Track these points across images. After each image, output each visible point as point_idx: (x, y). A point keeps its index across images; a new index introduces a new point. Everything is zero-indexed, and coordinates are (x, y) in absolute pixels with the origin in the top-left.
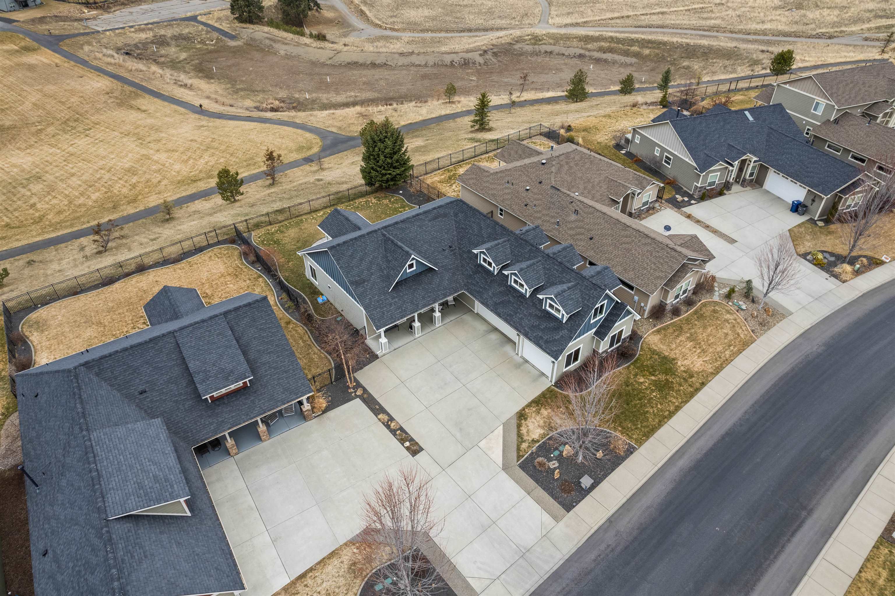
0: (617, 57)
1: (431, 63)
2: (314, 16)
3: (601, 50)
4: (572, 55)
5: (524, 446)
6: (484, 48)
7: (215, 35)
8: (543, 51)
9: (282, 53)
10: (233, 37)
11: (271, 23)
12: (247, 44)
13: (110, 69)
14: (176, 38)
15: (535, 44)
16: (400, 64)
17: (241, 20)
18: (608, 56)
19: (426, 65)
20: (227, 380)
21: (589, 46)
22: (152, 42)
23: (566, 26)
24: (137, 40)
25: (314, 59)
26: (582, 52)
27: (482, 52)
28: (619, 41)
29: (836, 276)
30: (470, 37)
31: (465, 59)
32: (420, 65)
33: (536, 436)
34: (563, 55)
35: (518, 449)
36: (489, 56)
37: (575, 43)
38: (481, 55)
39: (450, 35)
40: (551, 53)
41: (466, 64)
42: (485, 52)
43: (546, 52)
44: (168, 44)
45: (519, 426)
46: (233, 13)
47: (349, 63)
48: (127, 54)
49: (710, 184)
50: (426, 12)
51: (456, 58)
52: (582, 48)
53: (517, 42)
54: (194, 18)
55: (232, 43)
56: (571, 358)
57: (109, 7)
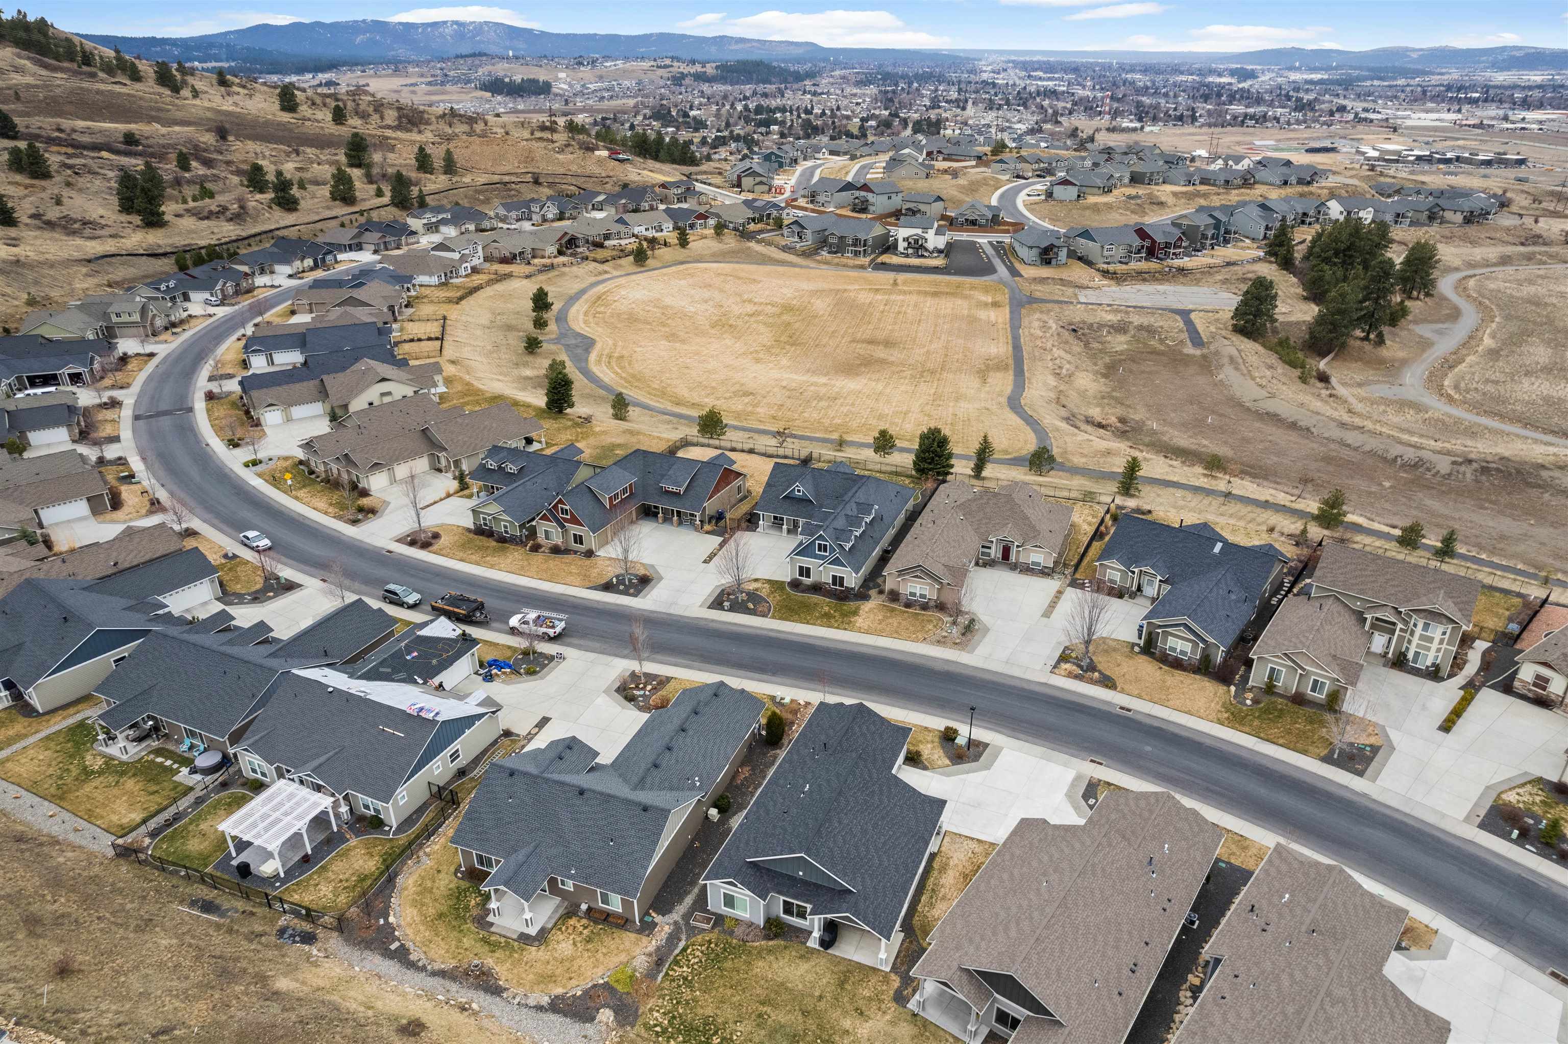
1: (1367, 448)
5: (737, 586)
7: (1185, 336)
9: (1220, 377)
10: (1198, 343)
12: (1203, 357)
13: (1024, 340)
14: (1140, 328)
19: (1356, 449)
20: (674, 483)
22: (1112, 326)
24: (1098, 320)
25: (1238, 395)
27: (1460, 460)
29: (1055, 668)
31: (1421, 460)
32: (1349, 446)
35: (730, 587)
36: (1468, 472)
38: (1454, 463)
41: (1415, 466)
42: (1470, 461)
44: (1125, 333)
46: (1232, 319)
47: (1266, 413)
48: (1074, 330)
49: (1111, 581)
51: (1412, 455)
54: (1185, 314)
55: (1189, 350)
56: (805, 572)
57: (1125, 280)
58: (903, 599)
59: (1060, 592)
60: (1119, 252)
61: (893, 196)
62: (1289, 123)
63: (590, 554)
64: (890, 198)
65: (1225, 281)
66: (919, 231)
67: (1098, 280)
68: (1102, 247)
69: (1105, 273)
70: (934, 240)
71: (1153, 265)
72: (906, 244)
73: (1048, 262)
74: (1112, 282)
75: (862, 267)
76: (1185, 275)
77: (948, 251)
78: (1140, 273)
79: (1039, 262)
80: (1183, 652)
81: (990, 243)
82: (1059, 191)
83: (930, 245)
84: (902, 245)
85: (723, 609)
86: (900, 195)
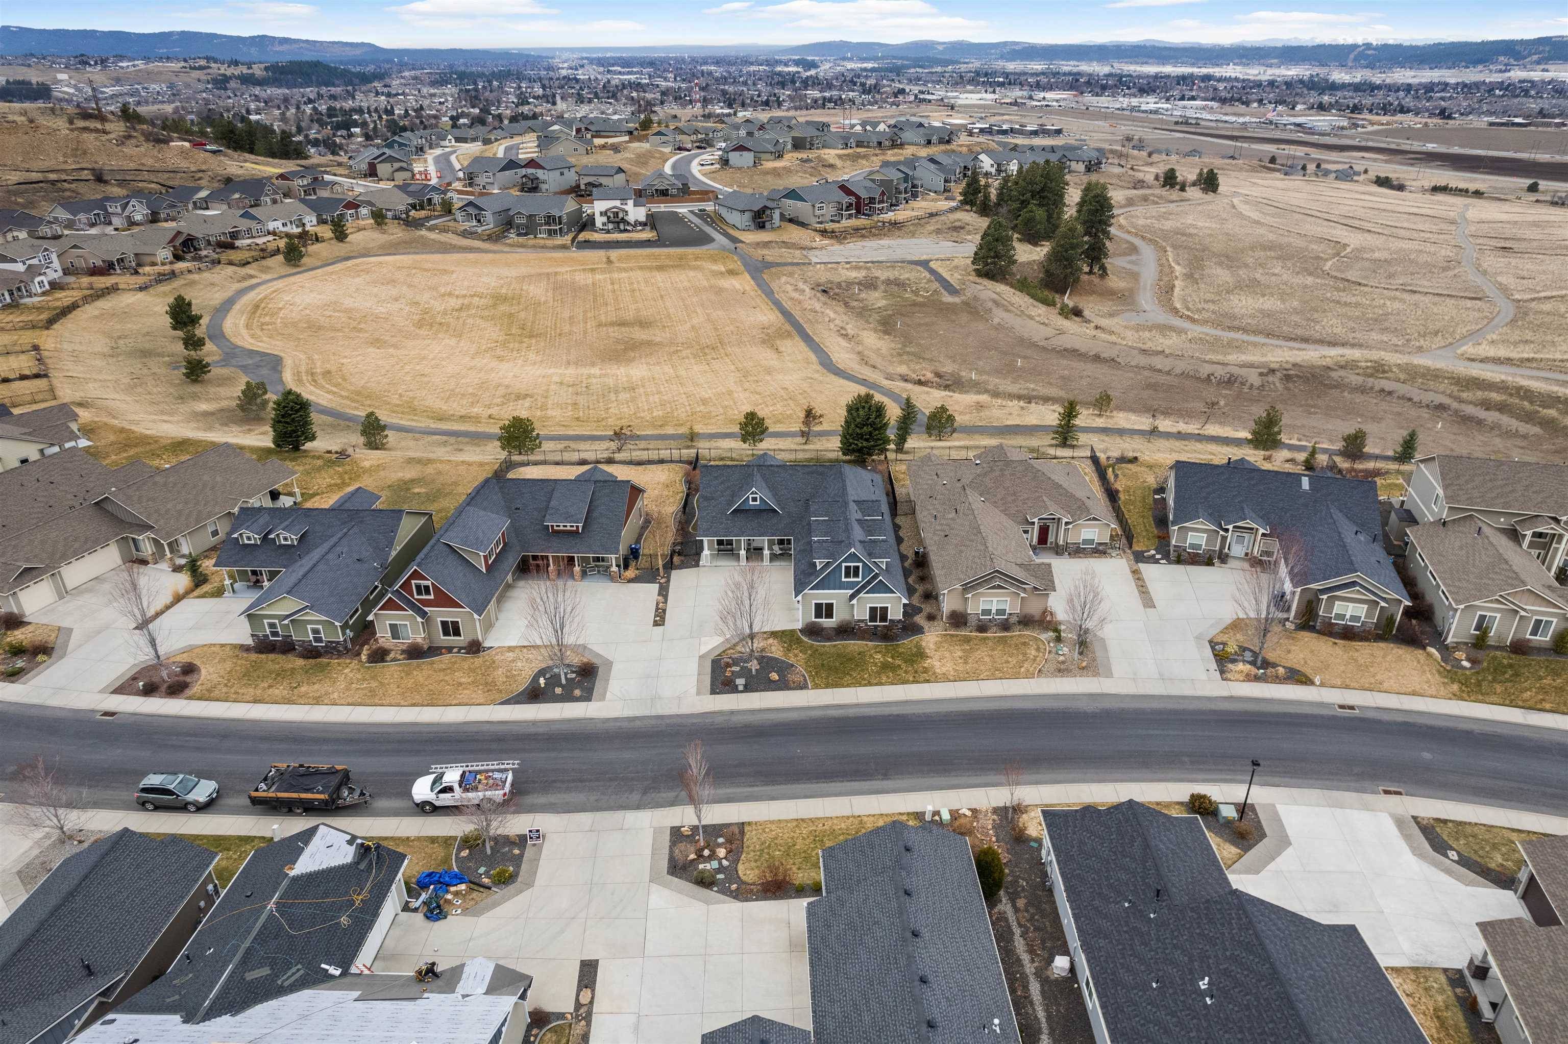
0: (1506, 420)
1: (1178, 371)
2: (1090, 282)
3: (1487, 405)
4: (1424, 402)
5: (730, 652)
6: (1272, 366)
7: (936, 285)
8: (1377, 388)
9: (996, 321)
10: (952, 291)
11: (1022, 286)
12: (966, 303)
13: (788, 305)
14: (888, 282)
15: (1371, 376)
16: (1132, 364)
17: (979, 273)
18: (1491, 416)
19: (1168, 373)
21: (1464, 395)
22: (860, 283)
24: (844, 278)
25: (1026, 335)
26: (1447, 401)
27: (1265, 371)
28: (1527, 394)
29: (1222, 672)
31: (1232, 375)
32: (1160, 371)
34: (1410, 399)
35: (723, 652)
36: (1275, 379)
37: (1444, 386)
38: (1261, 374)
39: (1252, 338)
40: (1390, 393)
41: (1230, 381)
42: (1273, 371)
43: (1383, 390)
44: (875, 288)
46: (973, 263)
47: (1065, 350)
48: (824, 291)
50: (1270, 303)
51: (1220, 371)
52: (1450, 396)
53: (1342, 367)
54: (925, 264)
55: (948, 298)
57: (845, 238)
58: (973, 621)
59: (1135, 572)
60: (829, 210)
61: (566, 171)
62: (863, 104)
63: (475, 648)
64: (562, 174)
65: (938, 231)
66: (617, 203)
67: (819, 241)
68: (814, 206)
69: (824, 233)
70: (636, 213)
71: (862, 221)
72: (605, 219)
73: (761, 226)
74: (832, 241)
75: (564, 247)
76: (899, 229)
77: (652, 221)
78: (857, 229)
79: (753, 227)
80: (1354, 618)
81: (692, 212)
82: (734, 157)
83: (631, 218)
84: (599, 221)
85: (735, 690)
86: (573, 170)
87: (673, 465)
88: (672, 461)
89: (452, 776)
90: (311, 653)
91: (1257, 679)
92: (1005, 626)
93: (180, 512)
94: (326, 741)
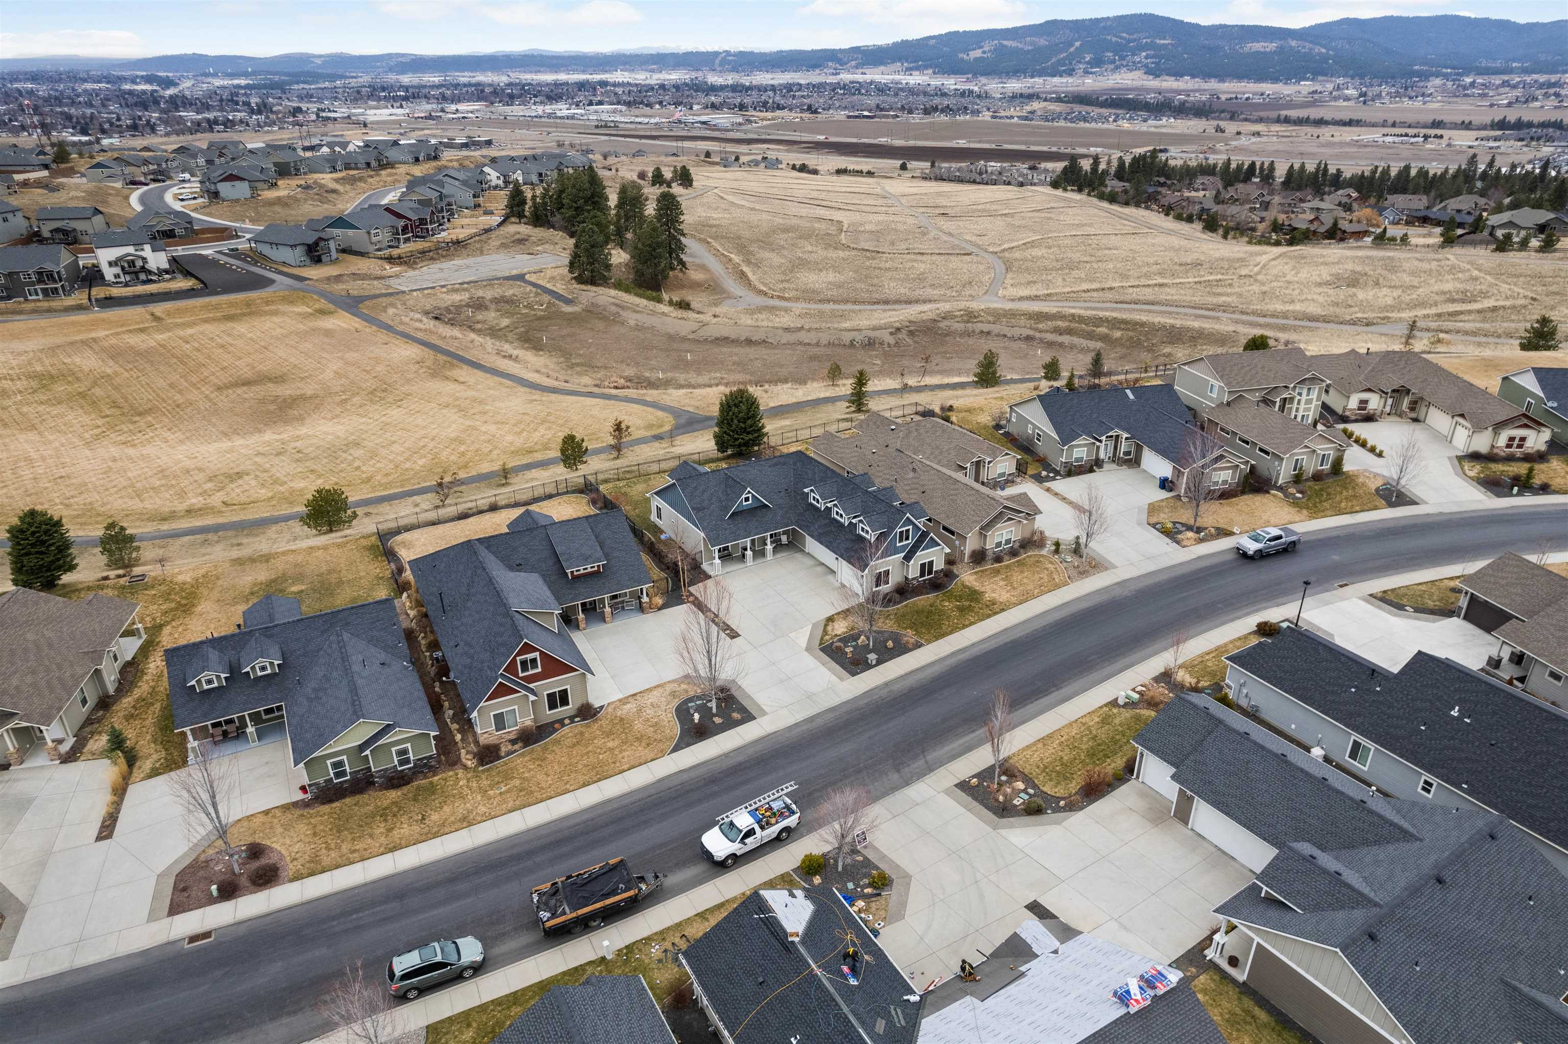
0: (1076, 340)
1: (824, 341)
2: (676, 277)
3: (1058, 331)
4: (1016, 336)
5: (827, 637)
6: (898, 325)
7: (546, 298)
8: (977, 331)
9: (632, 323)
10: (568, 302)
11: (618, 286)
12: (587, 311)
13: (419, 335)
14: (496, 301)
15: (968, 322)
16: (783, 341)
17: (580, 280)
18: (1066, 339)
19: (817, 344)
20: (586, 559)
21: (1040, 326)
22: (468, 306)
23: (1021, 299)
24: (449, 303)
25: (672, 332)
26: (1031, 333)
27: (891, 330)
28: (1081, 319)
29: (1178, 543)
30: (885, 311)
31: (870, 339)
32: (809, 344)
33: (839, 633)
34: (1005, 336)
35: (822, 639)
36: (903, 335)
37: (1022, 321)
38: (891, 334)
39: (857, 307)
40: (988, 333)
41: (870, 344)
42: (898, 329)
43: (982, 332)
44: (487, 308)
45: (826, 626)
46: (571, 272)
47: (717, 339)
48: (436, 318)
49: (1077, 460)
50: (831, 276)
51: (859, 337)
52: (1031, 328)
53: (944, 318)
54: (521, 277)
55: (567, 308)
56: (881, 578)
57: (415, 263)
59: (1048, 490)
60: (384, 236)
63: (587, 712)
65: (504, 246)
66: (130, 250)
67: (390, 269)
68: (369, 233)
69: (390, 259)
70: (157, 260)
71: (420, 245)
72: (117, 270)
73: (317, 260)
74: (403, 268)
75: (80, 308)
76: (465, 247)
77: (178, 267)
78: (423, 252)
79: (308, 262)
80: (1225, 482)
81: (220, 252)
82: (225, 189)
83: (152, 265)
84: (109, 273)
85: (869, 667)
87: (565, 497)
88: (558, 494)
89: (743, 819)
90: (396, 780)
91: (1202, 540)
92: (1013, 553)
93: (34, 685)
94: (530, 853)
